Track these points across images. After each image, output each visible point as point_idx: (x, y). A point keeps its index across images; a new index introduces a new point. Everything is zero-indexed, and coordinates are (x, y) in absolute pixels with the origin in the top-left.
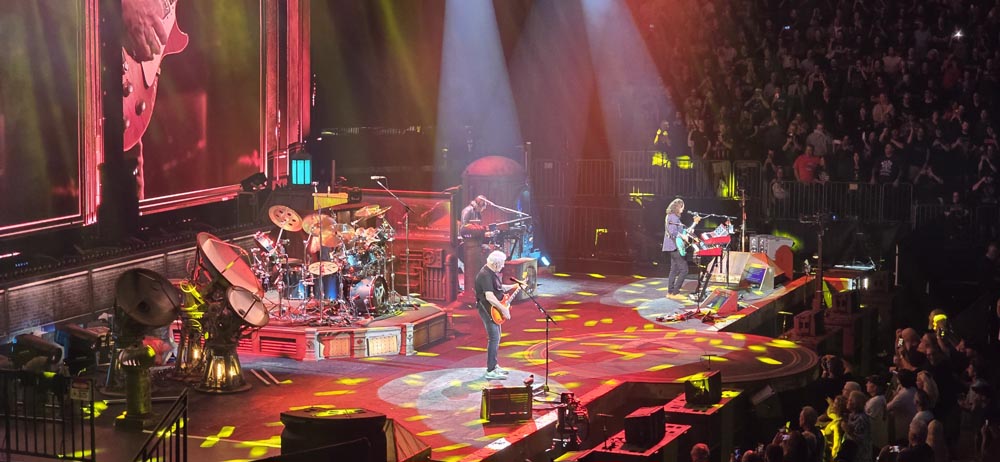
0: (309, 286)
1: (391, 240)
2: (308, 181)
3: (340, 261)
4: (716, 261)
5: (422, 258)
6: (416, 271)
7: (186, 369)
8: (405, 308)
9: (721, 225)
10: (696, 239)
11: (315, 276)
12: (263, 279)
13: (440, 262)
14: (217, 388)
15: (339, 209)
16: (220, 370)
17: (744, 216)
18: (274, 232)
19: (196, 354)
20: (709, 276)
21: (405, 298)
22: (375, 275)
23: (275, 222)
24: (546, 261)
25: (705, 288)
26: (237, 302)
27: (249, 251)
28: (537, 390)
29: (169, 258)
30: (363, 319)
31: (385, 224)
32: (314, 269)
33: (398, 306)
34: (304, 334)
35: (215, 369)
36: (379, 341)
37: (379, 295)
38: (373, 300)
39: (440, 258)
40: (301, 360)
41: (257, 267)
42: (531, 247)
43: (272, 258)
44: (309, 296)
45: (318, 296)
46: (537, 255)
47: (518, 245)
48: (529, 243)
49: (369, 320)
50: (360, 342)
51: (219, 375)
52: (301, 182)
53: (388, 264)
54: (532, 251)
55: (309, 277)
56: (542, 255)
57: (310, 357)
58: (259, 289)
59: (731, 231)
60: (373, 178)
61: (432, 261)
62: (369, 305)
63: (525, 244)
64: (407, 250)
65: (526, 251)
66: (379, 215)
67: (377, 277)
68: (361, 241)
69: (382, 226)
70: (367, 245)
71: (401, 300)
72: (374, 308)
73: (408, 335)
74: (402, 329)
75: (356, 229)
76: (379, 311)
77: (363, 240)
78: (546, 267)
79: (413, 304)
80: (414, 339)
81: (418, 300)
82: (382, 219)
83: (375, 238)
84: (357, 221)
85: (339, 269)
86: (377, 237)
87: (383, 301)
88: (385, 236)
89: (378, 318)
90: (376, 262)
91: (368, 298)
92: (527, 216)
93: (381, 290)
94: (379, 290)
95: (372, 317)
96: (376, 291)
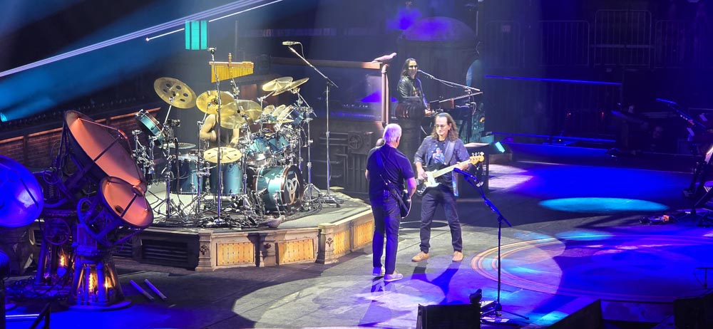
0: (205, 177)
1: (308, 120)
2: (204, 46)
3: (244, 146)
5: (346, 142)
6: (339, 158)
7: (49, 279)
8: (325, 205)
10: (691, 121)
11: (212, 164)
12: (147, 169)
14: (88, 304)
15: (242, 81)
16: (92, 281)
18: (160, 109)
19: (63, 261)
21: (323, 193)
22: (287, 162)
23: (162, 96)
24: (500, 147)
26: (113, 196)
27: (128, 133)
28: (487, 308)
29: (30, 141)
30: (271, 218)
31: (299, 102)
32: (211, 155)
33: (315, 202)
34: (197, 237)
35: (86, 281)
36: (292, 245)
37: (292, 191)
38: (285, 195)
39: (368, 143)
40: (193, 269)
41: (140, 154)
42: (483, 129)
43: (157, 142)
44: (204, 189)
45: (215, 191)
46: (488, 140)
47: (465, 127)
48: (480, 124)
49: (280, 219)
50: (267, 247)
51: (91, 287)
52: (195, 46)
53: (304, 150)
54: (483, 134)
55: (205, 165)
56: (495, 141)
57: (204, 265)
58: (142, 181)
60: (285, 43)
61: (359, 146)
62: (279, 201)
63: (475, 126)
64: (328, 133)
65: (475, 135)
66: (292, 90)
67: (289, 166)
68: (269, 122)
69: (297, 103)
70: (278, 127)
71: (319, 195)
72: (286, 205)
73: (327, 238)
74: (320, 231)
75: (264, 107)
76: (293, 208)
77: (272, 121)
78: (501, 153)
79: (334, 199)
80: (334, 243)
81: (340, 195)
82: (296, 94)
83: (288, 118)
84: (265, 97)
85: (242, 157)
86: (290, 116)
87: (297, 196)
88: (300, 116)
89: (290, 217)
90: (288, 147)
91: (278, 193)
92: (478, 92)
93: (294, 183)
94: (291, 182)
95: (283, 216)
96: (289, 184)
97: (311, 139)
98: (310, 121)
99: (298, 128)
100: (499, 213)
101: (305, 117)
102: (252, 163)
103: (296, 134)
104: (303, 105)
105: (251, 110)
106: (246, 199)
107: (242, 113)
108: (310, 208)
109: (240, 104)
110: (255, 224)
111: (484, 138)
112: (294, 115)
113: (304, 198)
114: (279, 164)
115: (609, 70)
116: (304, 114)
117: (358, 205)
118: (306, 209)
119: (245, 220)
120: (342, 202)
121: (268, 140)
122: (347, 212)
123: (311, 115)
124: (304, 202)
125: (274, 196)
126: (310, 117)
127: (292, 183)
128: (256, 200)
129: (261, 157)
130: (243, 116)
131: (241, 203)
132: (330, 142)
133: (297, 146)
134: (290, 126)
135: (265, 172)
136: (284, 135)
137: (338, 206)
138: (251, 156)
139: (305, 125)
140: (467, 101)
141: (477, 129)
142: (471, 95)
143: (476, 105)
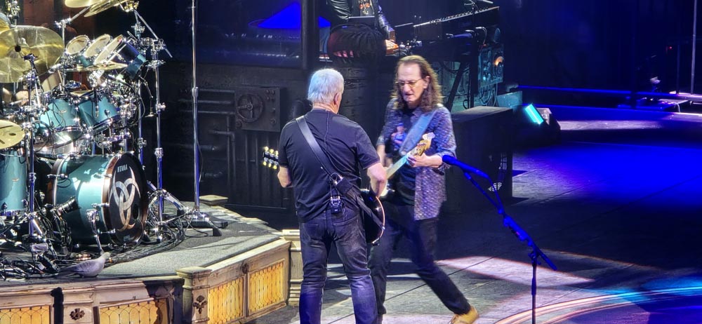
1: (155, 64)
3: (28, 116)
5: (230, 107)
6: (218, 139)
8: (189, 231)
13: (276, 119)
21: (187, 207)
22: (116, 147)
24: (533, 114)
30: (84, 257)
31: (138, 28)
33: (172, 225)
36: (125, 311)
37: (125, 204)
38: (111, 212)
39: (276, 108)
42: (499, 79)
46: (511, 100)
47: (466, 75)
48: (493, 70)
49: (101, 259)
50: (76, 315)
53: (149, 124)
54: (501, 89)
56: (525, 103)
61: (257, 116)
62: (99, 224)
63: (485, 74)
64: (194, 90)
65: (485, 91)
66: (124, 5)
67: (119, 155)
68: (79, 68)
69: (132, 31)
70: (96, 76)
71: (180, 213)
72: (113, 231)
73: (196, 296)
74: (181, 282)
75: (68, 38)
76: (128, 237)
77: (85, 66)
78: (536, 125)
79: (207, 219)
80: (210, 305)
81: (222, 213)
82: (132, 13)
83: (116, 60)
84: (70, 20)
85: (26, 138)
86: (120, 57)
87: (134, 214)
88: (140, 57)
89: (122, 256)
90: (117, 119)
91: (98, 208)
92: (490, 6)
93: (129, 188)
94: (123, 186)
95: (108, 254)
96: (119, 190)
97: (161, 102)
98: (160, 67)
99: (136, 80)
101: (149, 57)
102: (45, 150)
103: (132, 91)
104: (146, 34)
105: (42, 45)
106: (34, 221)
107: (24, 51)
108: (160, 238)
109: (20, 34)
110: (53, 271)
111: (504, 96)
112: (127, 53)
113: (149, 219)
114: (98, 151)
116: (148, 52)
117: (258, 232)
118: (153, 239)
119: (33, 263)
120: (225, 225)
121: (76, 105)
122: (235, 244)
123: (161, 55)
124: (148, 227)
125: (90, 214)
126: (159, 58)
127: (124, 189)
128: (54, 223)
129: (64, 138)
130: (26, 58)
131: (25, 229)
132: (199, 107)
133: (135, 116)
134: (120, 77)
135: (73, 167)
136: (107, 94)
137: (216, 234)
138: (43, 137)
139: (148, 74)
140: (468, 24)
141: (488, 79)
142: (476, 12)
143: (486, 31)
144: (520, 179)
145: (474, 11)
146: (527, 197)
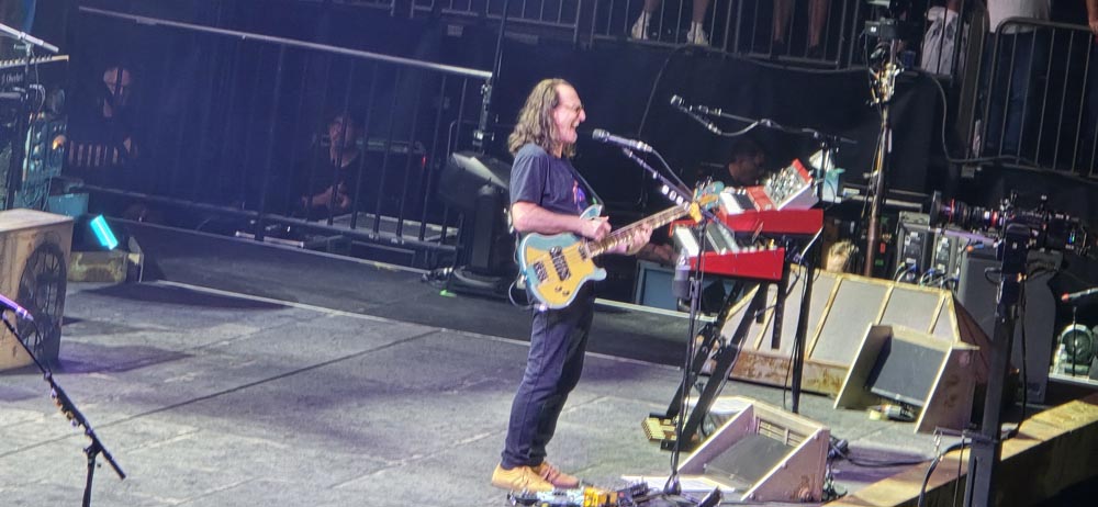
4: (758, 304)
9: (795, 166)
17: (886, 142)
20: (728, 355)
24: (103, 232)
25: (707, 396)
42: (55, 171)
46: (75, 203)
48: (47, 155)
54: (57, 187)
56: (92, 210)
59: (829, 195)
63: (33, 158)
65: (32, 188)
78: (106, 249)
92: (53, 54)
100: (90, 434)
111: (60, 198)
115: (455, 31)
140: (18, 78)
141: (38, 169)
142: (33, 61)
143: (43, 91)
144: (73, 331)
145: (30, 58)
146: (82, 360)
